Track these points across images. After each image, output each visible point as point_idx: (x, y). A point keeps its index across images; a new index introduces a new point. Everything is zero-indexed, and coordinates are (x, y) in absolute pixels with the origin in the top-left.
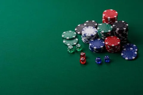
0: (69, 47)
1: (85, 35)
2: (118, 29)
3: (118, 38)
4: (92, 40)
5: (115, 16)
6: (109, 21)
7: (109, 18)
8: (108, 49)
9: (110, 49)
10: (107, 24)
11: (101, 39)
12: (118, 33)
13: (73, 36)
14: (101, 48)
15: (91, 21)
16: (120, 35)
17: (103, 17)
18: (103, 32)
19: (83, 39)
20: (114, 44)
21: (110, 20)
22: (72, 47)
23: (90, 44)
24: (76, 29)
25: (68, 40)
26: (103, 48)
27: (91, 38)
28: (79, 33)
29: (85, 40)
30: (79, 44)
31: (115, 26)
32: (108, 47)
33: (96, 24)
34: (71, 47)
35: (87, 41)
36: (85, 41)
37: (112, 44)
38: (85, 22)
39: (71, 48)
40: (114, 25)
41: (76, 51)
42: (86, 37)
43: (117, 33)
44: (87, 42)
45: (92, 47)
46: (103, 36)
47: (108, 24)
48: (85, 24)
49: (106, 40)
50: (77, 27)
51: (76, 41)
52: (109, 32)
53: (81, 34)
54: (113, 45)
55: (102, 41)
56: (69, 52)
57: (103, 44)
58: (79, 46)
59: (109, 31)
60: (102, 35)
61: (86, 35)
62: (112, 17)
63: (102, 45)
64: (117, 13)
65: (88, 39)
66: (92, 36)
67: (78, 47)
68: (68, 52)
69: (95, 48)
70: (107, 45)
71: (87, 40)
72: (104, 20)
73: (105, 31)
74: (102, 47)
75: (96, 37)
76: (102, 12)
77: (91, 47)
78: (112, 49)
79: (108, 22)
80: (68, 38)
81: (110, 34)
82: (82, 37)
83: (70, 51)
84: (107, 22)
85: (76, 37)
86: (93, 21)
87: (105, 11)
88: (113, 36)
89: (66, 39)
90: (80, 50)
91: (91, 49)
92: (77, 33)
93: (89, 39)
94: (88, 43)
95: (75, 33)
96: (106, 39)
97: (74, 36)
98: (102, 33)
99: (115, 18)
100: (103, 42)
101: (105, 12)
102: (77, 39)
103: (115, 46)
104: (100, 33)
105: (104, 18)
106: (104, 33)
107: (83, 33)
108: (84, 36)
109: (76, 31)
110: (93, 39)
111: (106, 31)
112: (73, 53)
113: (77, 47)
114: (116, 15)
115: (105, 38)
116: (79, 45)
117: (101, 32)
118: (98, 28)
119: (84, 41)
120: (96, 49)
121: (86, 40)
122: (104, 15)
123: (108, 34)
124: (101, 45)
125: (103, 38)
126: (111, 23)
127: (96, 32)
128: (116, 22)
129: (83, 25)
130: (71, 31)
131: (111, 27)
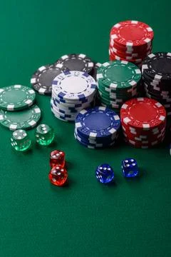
0: (15, 134)
1: (61, 96)
2: (158, 77)
3: (159, 105)
4: (83, 112)
5: (148, 40)
6: (130, 55)
7: (130, 44)
8: (132, 137)
9: (136, 138)
10: (123, 62)
11: (109, 108)
12: (158, 89)
13: (27, 99)
14: (111, 135)
15: (76, 56)
16: (164, 94)
17: (112, 43)
18: (114, 86)
19: (56, 110)
20: (149, 122)
21: (133, 52)
22: (25, 135)
23: (78, 125)
24: (33, 81)
25: (10, 112)
26: (117, 133)
27: (80, 105)
28: (42, 90)
29: (60, 111)
30: (43, 125)
31: (149, 70)
32: (133, 131)
33: (91, 65)
34: (20, 135)
35: (66, 116)
36: (63, 115)
37: (142, 122)
38: (58, 60)
39: (20, 138)
40: (145, 67)
41: (37, 146)
42: (64, 102)
43: (155, 88)
44: (69, 116)
45: (84, 132)
46: (114, 100)
47: (126, 63)
48: (60, 66)
49: (124, 110)
50: (35, 73)
51: (35, 114)
52: (131, 87)
53: (48, 94)
54: (146, 126)
55: (112, 115)
56: (16, 148)
57: (115, 122)
58: (46, 132)
59: (133, 83)
60: (113, 96)
61: (65, 97)
62: (137, 43)
63: (113, 127)
64: (150, 29)
65: (70, 108)
66: (83, 99)
67: (41, 135)
68: (13, 148)
69: (93, 135)
70: (129, 125)
71: (68, 112)
72: (114, 50)
73: (119, 83)
74: (113, 131)
75: (93, 102)
76: (109, 30)
77: (80, 133)
78: (145, 137)
79: (128, 58)
80: (11, 107)
81: (134, 93)
82: (52, 102)
83: (18, 145)
84: (123, 58)
85: (36, 103)
86: (82, 56)
87: (117, 26)
88: (142, 99)
89: (5, 110)
90: (50, 142)
91: (79, 139)
92: (37, 92)
93: (73, 110)
94: (69, 122)
95: (32, 92)
96: (125, 106)
97: (29, 102)
98: (113, 91)
99: (146, 44)
100: (117, 118)
101: (116, 29)
102: (38, 110)
103: (151, 128)
104: (106, 89)
105: (115, 46)
106: (117, 91)
107: (55, 91)
108: (59, 99)
109: (35, 84)
110: (85, 109)
111: (123, 85)
112: (29, 152)
113: (39, 134)
114: (149, 37)
115: (120, 104)
116: (45, 128)
117: (109, 87)
118: (99, 76)
119: (57, 114)
120: (97, 139)
121: (63, 112)
122: (114, 37)
123: (129, 91)
124: (111, 127)
125: (114, 104)
126: (134, 58)
127: (93, 86)
128: (151, 56)
129: (54, 67)
130: (19, 86)
131: (138, 71)
